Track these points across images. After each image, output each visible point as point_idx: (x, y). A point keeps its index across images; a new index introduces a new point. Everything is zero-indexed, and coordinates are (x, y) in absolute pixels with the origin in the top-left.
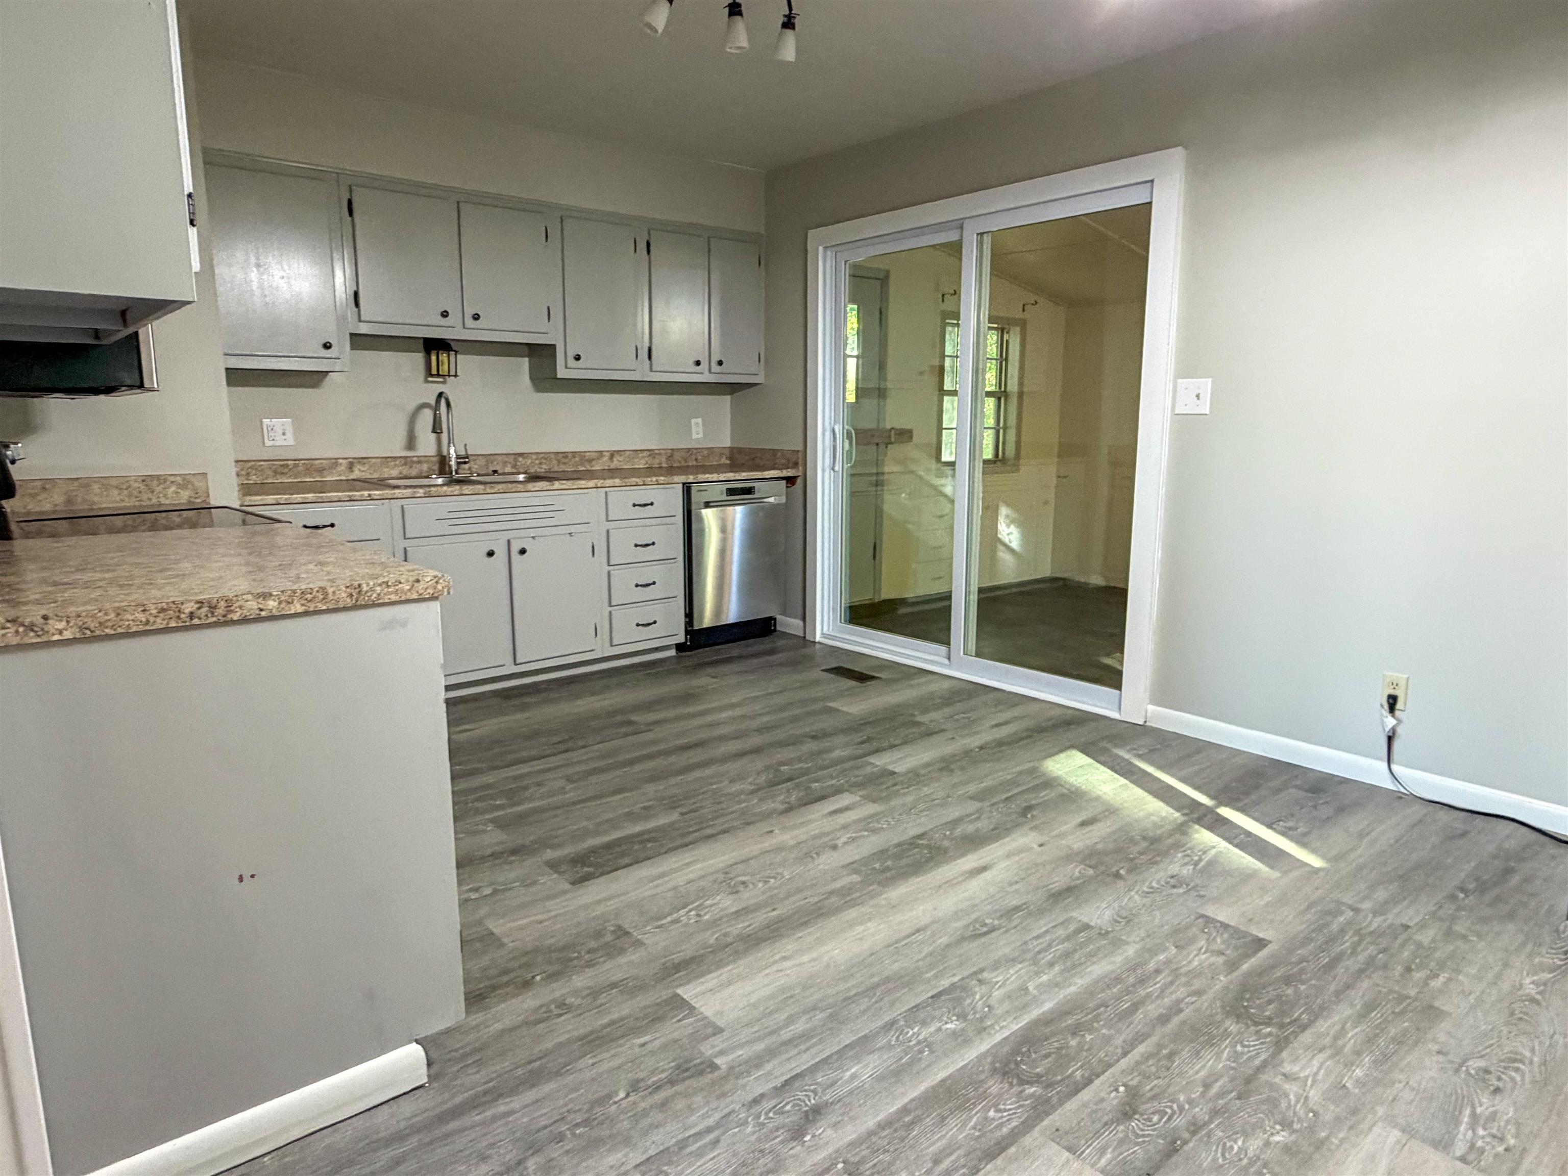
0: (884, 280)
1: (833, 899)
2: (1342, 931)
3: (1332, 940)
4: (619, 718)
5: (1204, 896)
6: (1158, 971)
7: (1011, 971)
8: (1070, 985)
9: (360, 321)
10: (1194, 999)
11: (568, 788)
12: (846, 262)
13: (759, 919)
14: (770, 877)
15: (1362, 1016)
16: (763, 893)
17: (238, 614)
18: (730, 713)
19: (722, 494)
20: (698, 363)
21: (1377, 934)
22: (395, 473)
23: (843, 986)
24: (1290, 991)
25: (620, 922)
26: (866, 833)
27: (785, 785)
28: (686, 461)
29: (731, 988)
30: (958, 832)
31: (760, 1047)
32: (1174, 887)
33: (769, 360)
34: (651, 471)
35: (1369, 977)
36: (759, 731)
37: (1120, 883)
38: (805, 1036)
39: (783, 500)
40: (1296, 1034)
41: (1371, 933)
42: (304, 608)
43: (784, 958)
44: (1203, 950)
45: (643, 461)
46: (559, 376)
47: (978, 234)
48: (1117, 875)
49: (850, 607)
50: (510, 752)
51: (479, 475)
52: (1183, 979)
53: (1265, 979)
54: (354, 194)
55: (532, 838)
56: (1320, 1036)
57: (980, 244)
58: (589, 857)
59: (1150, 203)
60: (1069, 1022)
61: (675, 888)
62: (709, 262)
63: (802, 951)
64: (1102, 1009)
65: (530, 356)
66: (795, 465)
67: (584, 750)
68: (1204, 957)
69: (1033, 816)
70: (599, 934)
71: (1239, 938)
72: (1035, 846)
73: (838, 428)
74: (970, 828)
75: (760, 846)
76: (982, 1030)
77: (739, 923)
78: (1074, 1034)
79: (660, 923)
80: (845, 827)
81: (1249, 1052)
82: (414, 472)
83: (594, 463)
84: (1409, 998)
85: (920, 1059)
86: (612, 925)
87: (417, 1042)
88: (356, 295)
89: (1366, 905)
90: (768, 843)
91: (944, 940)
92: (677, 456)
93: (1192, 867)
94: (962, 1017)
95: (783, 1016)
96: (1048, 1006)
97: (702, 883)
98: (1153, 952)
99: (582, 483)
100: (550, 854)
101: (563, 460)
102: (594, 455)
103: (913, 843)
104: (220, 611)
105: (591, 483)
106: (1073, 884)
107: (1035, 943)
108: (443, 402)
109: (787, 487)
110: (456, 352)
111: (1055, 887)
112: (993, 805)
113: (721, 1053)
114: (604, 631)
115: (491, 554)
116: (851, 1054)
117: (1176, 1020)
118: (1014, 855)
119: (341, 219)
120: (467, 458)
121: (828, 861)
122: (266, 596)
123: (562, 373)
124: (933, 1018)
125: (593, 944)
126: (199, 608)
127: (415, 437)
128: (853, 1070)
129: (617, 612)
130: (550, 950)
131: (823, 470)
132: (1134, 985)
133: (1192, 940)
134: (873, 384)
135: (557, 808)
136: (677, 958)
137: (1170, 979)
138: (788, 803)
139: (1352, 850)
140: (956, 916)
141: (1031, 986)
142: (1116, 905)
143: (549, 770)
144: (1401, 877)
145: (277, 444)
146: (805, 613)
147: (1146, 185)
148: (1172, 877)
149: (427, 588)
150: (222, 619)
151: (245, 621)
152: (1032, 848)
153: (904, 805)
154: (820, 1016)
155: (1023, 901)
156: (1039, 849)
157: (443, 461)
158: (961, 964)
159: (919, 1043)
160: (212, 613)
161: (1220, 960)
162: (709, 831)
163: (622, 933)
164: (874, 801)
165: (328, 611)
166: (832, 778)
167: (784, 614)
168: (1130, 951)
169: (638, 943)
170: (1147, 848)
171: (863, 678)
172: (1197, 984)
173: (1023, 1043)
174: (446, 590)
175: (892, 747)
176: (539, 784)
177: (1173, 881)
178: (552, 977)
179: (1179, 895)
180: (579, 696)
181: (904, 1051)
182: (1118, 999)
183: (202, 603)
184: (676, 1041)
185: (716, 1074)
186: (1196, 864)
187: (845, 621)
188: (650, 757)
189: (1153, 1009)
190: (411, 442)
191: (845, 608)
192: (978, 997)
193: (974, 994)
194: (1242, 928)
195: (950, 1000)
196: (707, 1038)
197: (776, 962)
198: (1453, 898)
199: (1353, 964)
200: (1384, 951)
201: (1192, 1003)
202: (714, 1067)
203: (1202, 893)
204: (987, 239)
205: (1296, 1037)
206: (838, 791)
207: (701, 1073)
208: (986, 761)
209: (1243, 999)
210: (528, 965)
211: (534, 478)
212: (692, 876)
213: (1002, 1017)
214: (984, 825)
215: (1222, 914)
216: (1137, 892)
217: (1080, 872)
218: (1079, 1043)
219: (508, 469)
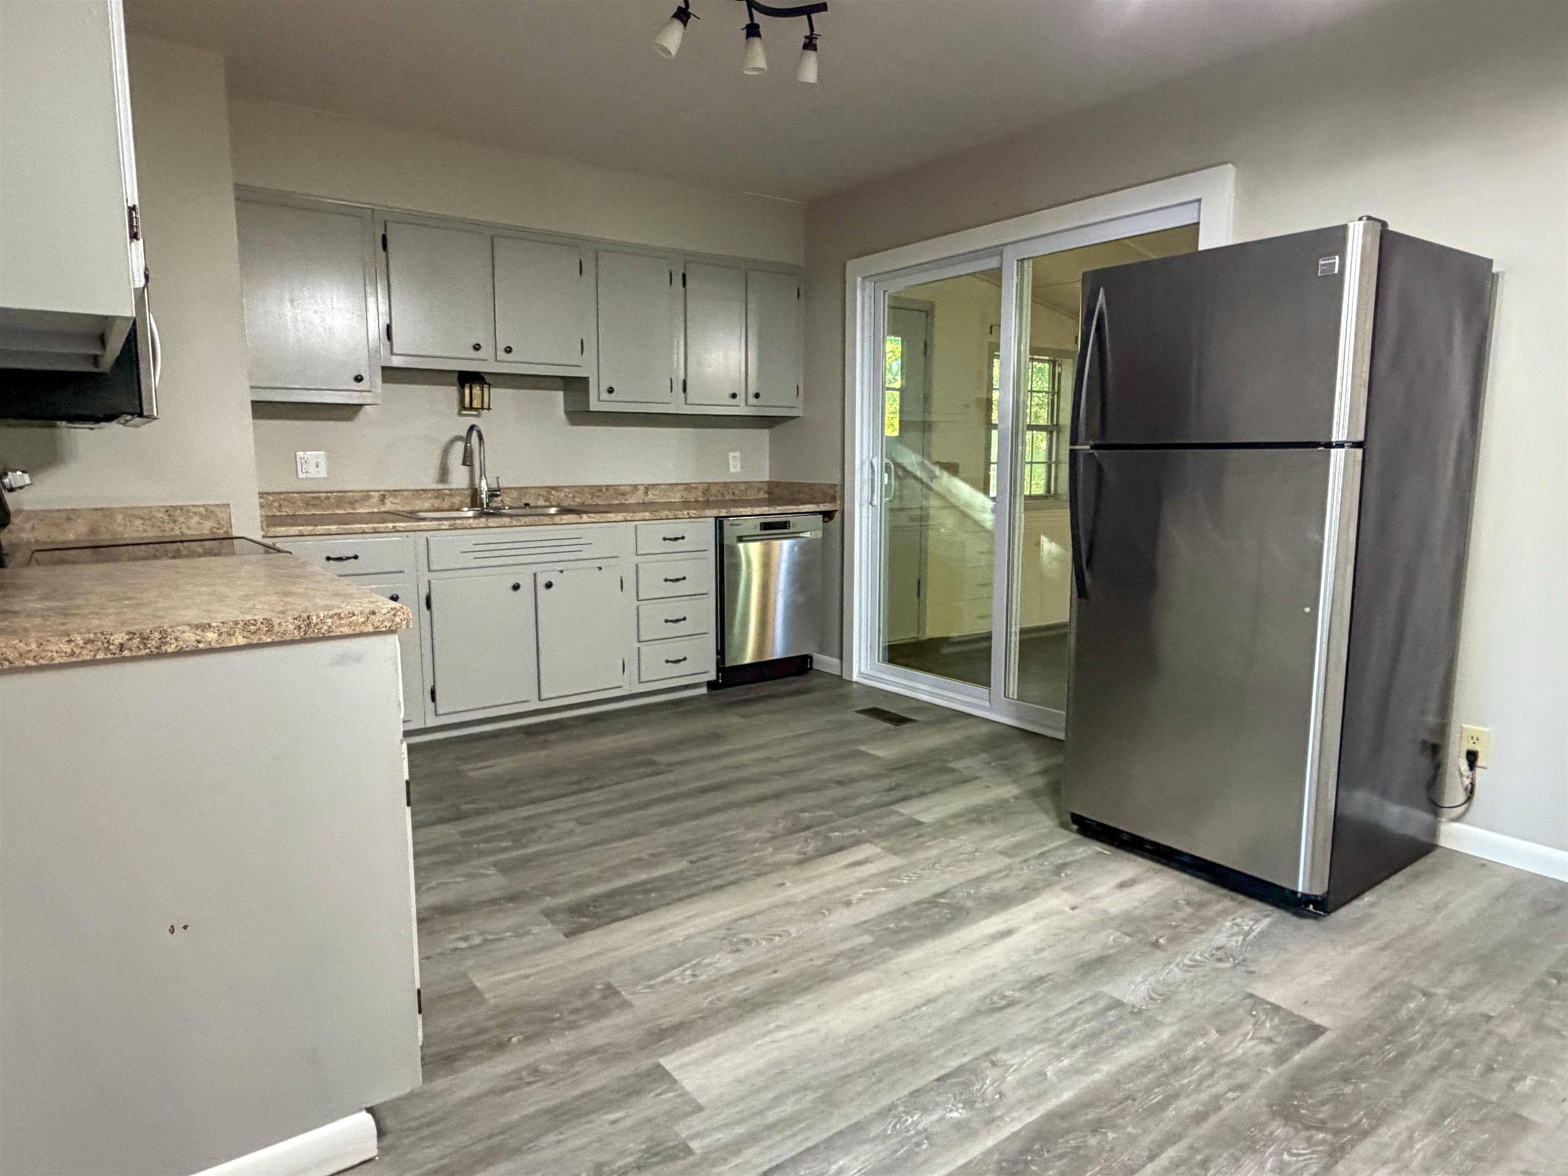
0: (928, 312)
1: (842, 961)
2: (1412, 1020)
3: (1400, 1030)
4: (640, 758)
5: (1253, 972)
6: (1195, 1060)
7: (1029, 1052)
8: (1093, 1073)
9: (392, 353)
10: (1236, 1094)
11: (578, 831)
12: (884, 292)
13: (755, 983)
14: (775, 935)
15: (1434, 1123)
16: (768, 952)
17: (173, 646)
18: (755, 755)
19: (755, 528)
20: (734, 396)
21: (1453, 1025)
22: (427, 505)
23: (841, 1063)
24: (1348, 1089)
25: (611, 980)
26: (884, 889)
27: (803, 834)
28: (723, 495)
29: (719, 1060)
30: (984, 890)
31: (740, 1130)
32: (1220, 960)
33: (807, 392)
34: (686, 504)
35: (1443, 1076)
36: (784, 774)
37: (1159, 954)
38: (789, 1121)
39: (820, 534)
40: (1353, 1143)
41: (1445, 1024)
42: (245, 640)
43: (780, 1028)
44: (1249, 1037)
45: (679, 495)
46: (592, 409)
47: (1018, 261)
48: (1156, 945)
49: (889, 646)
50: (525, 792)
51: (511, 508)
52: (1225, 1070)
53: (1319, 1074)
54: (389, 228)
55: (532, 884)
56: (1383, 1146)
57: (1021, 271)
58: (588, 906)
59: (1198, 224)
60: (1090, 1117)
61: (673, 945)
62: (746, 293)
63: (799, 1021)
64: (1130, 1102)
65: (565, 389)
66: (833, 499)
67: (599, 791)
68: (1250, 1044)
69: (1067, 875)
70: (585, 993)
71: (1293, 1023)
72: (1067, 909)
73: (876, 462)
74: (997, 887)
75: (768, 900)
76: (991, 1122)
77: (736, 986)
78: (1095, 1131)
79: (652, 982)
80: (862, 882)
81: (1297, 1161)
82: (446, 505)
83: (628, 497)
84: (1491, 1103)
85: (917, 1153)
86: (601, 984)
87: (370, 1110)
88: (389, 328)
89: (1440, 991)
90: (780, 896)
91: (956, 1015)
92: (713, 490)
93: (1241, 938)
94: (969, 1104)
95: (770, 1095)
96: (1067, 1096)
97: (701, 940)
98: (1192, 1035)
99: (612, 516)
100: (549, 902)
101: (597, 494)
102: (628, 488)
103: (933, 901)
104: (153, 643)
105: (620, 517)
106: (1106, 953)
107: (1059, 1020)
108: (475, 434)
109: (824, 522)
110: (490, 385)
111: (1086, 956)
112: (1025, 861)
113: (698, 1135)
114: (632, 668)
115: (516, 587)
116: (840, 1143)
117: (1214, 1119)
118: (1042, 918)
119: (375, 253)
120: (499, 490)
121: (841, 918)
122: (207, 627)
123: (594, 406)
124: (937, 1104)
125: (579, 1004)
126: (130, 639)
127: (448, 470)
128: (841, 1163)
129: (644, 648)
130: (535, 1007)
131: (861, 506)
132: (1166, 1075)
133: (1236, 1025)
134: (918, 418)
135: (563, 852)
136: (665, 1022)
137: (1209, 1069)
138: (805, 853)
139: (1428, 923)
140: (974, 985)
141: (1050, 1071)
142: (1152, 979)
143: (558, 811)
144: (1483, 957)
145: (310, 476)
146: (842, 652)
147: (1192, 205)
148: (1218, 949)
149: (383, 621)
150: (155, 651)
151: (180, 653)
152: (1063, 911)
153: (928, 859)
154: (811, 1096)
155: (1049, 971)
156: (1071, 912)
157: (475, 493)
158: (974, 1042)
159: (918, 1133)
160: (145, 644)
161: (1268, 1049)
162: (716, 882)
163: (610, 991)
164: (895, 854)
165: (272, 644)
166: (854, 827)
167: (820, 652)
168: (1165, 1035)
169: (626, 1005)
170: (1193, 914)
171: (899, 720)
172: (1242, 1076)
173: (1033, 1141)
174: (404, 623)
175: (922, 794)
176: (548, 826)
177: (1219, 954)
178: (529, 1039)
179: (1223, 970)
180: (602, 734)
181: (900, 1142)
182: (1149, 1090)
183: (135, 634)
184: (649, 1120)
185: (691, 1159)
186: (1247, 934)
187: (884, 660)
188: (668, 799)
189: (1187, 1105)
190: (444, 474)
191: (884, 648)
192: (988, 1082)
193: (984, 1080)
194: (1296, 1012)
195: (957, 1084)
196: (685, 1116)
197: (770, 1032)
198: (1542, 984)
199: (1424, 1060)
200: (1461, 1044)
201: (1234, 1099)
202: (689, 1152)
203: (1252, 969)
204: (1028, 266)
205: (1352, 1147)
206: (858, 842)
207: (673, 1158)
208: (1022, 813)
209: (1293, 1097)
210: (504, 1026)
211: (564, 511)
212: (692, 931)
213: (1012, 1108)
214: (1011, 884)
215: (1275, 994)
216: (1177, 965)
217: (1114, 940)
218: (1099, 1143)
219: (541, 502)
